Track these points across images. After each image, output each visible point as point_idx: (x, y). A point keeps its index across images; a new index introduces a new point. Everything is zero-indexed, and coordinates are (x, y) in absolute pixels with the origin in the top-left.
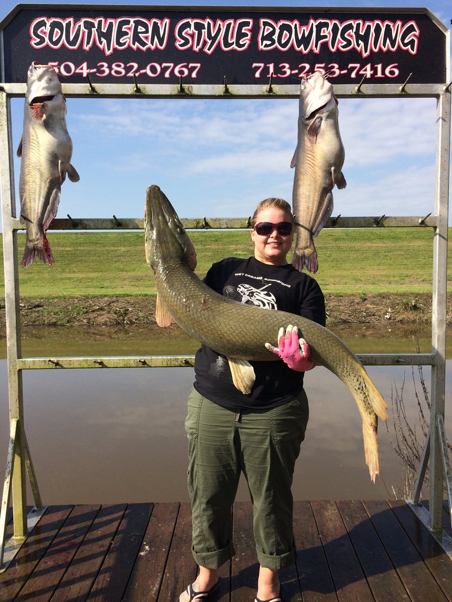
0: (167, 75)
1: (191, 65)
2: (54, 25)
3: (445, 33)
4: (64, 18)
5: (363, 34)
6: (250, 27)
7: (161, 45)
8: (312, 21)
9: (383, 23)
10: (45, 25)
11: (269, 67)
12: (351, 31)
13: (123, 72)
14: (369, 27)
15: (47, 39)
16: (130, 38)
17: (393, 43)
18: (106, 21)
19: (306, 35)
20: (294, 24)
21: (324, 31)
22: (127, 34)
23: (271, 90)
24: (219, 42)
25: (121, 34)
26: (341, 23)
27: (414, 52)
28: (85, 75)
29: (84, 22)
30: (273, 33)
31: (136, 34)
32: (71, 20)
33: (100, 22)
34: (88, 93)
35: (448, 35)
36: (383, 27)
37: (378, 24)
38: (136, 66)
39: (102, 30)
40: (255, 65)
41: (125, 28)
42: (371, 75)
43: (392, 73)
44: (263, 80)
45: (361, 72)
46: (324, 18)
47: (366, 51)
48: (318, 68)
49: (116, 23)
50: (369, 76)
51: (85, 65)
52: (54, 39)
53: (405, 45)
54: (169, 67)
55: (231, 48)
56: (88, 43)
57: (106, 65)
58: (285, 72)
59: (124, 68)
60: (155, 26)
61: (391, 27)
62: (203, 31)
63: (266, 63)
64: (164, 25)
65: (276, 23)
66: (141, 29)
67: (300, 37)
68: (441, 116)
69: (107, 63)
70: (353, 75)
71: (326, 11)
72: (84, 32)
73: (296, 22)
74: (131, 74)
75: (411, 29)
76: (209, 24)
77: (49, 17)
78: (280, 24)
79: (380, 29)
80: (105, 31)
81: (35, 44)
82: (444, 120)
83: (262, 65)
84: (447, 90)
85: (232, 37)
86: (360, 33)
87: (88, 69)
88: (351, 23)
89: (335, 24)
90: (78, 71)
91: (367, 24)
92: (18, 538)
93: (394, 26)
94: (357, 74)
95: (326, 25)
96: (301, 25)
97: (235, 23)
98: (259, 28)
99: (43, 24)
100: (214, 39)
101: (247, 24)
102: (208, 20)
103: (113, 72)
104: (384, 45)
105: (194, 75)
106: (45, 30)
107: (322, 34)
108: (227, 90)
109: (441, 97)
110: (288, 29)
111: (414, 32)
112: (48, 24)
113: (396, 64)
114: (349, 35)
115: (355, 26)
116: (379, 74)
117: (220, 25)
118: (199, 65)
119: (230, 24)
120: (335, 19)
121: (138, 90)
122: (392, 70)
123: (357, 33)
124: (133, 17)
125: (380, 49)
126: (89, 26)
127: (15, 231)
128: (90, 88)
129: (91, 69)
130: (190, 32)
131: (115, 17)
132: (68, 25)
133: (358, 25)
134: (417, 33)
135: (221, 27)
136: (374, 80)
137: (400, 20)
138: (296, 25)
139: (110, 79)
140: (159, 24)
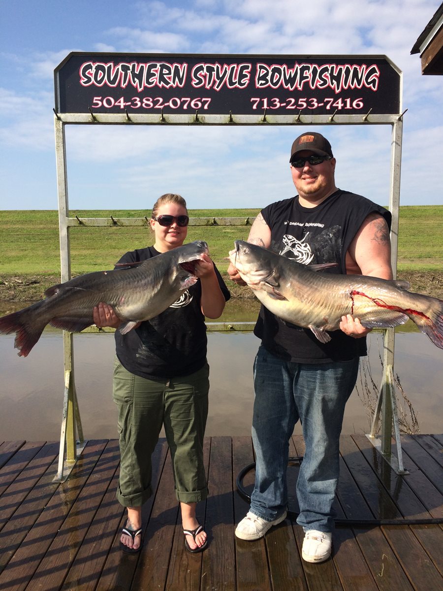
0: (185, 107)
1: (204, 99)
2: (98, 68)
3: (399, 74)
4: (106, 63)
5: (336, 75)
6: (249, 70)
7: (181, 84)
8: (297, 65)
9: (351, 66)
10: (91, 68)
11: (263, 101)
12: (327, 72)
13: (152, 105)
14: (341, 69)
15: (93, 79)
16: (156, 78)
17: (359, 82)
18: (138, 66)
19: (292, 77)
20: (283, 67)
21: (306, 72)
22: (155, 75)
23: (265, 119)
24: (225, 82)
25: (150, 75)
26: (319, 67)
27: (375, 89)
28: (122, 107)
29: (122, 65)
30: (267, 74)
31: (161, 75)
32: (112, 64)
33: (134, 66)
34: (125, 121)
35: (401, 75)
36: (352, 69)
37: (347, 67)
38: (161, 100)
39: (136, 72)
40: (252, 99)
41: (153, 71)
42: (342, 107)
43: (358, 105)
44: (259, 111)
45: (334, 105)
46: (306, 63)
47: (338, 89)
48: (301, 101)
49: (146, 67)
50: (340, 108)
51: (122, 99)
52: (99, 79)
53: (369, 84)
54: (187, 101)
55: (234, 86)
56: (124, 83)
57: (138, 99)
58: (276, 105)
59: (152, 102)
60: (177, 69)
61: (358, 69)
62: (213, 73)
63: (262, 97)
64: (183, 68)
65: (269, 67)
66: (165, 71)
67: (287, 77)
68: (394, 140)
69: (139, 98)
70: (328, 107)
71: (308, 57)
72: (121, 74)
73: (285, 66)
74: (157, 107)
75: (373, 71)
76: (218, 67)
77: (94, 62)
78: (273, 67)
79: (350, 71)
80: (138, 73)
81: (84, 82)
82: (397, 143)
83: (258, 99)
84: (400, 120)
85: (235, 78)
86: (334, 74)
87: (124, 102)
88: (327, 67)
89: (315, 67)
90: (116, 104)
91: (339, 67)
92: (71, 460)
93: (360, 69)
94: (331, 106)
95: (308, 68)
96: (288, 68)
97: (238, 67)
98: (256, 70)
99: (90, 67)
100: (221, 79)
101: (247, 67)
102: (217, 65)
103: (144, 105)
104: (352, 84)
105: (206, 107)
106: (91, 72)
107: (304, 75)
108: (231, 119)
109: (395, 125)
110: (279, 71)
111: (376, 74)
112: (94, 67)
113: (362, 99)
114: (325, 76)
115: (330, 69)
116: (348, 107)
117: (226, 68)
118: (210, 99)
119: (234, 67)
120: (315, 63)
121: (163, 119)
122: (358, 103)
123: (331, 74)
124: (159, 61)
125: (349, 86)
126: (125, 69)
127: (68, 227)
128: (127, 118)
129: (127, 102)
130: (203, 74)
131: (146, 63)
132: (109, 68)
133: (333, 68)
134: (378, 74)
135: (227, 70)
136: (343, 111)
137: (365, 64)
138: (284, 68)
139: (141, 110)
140: (179, 68)
